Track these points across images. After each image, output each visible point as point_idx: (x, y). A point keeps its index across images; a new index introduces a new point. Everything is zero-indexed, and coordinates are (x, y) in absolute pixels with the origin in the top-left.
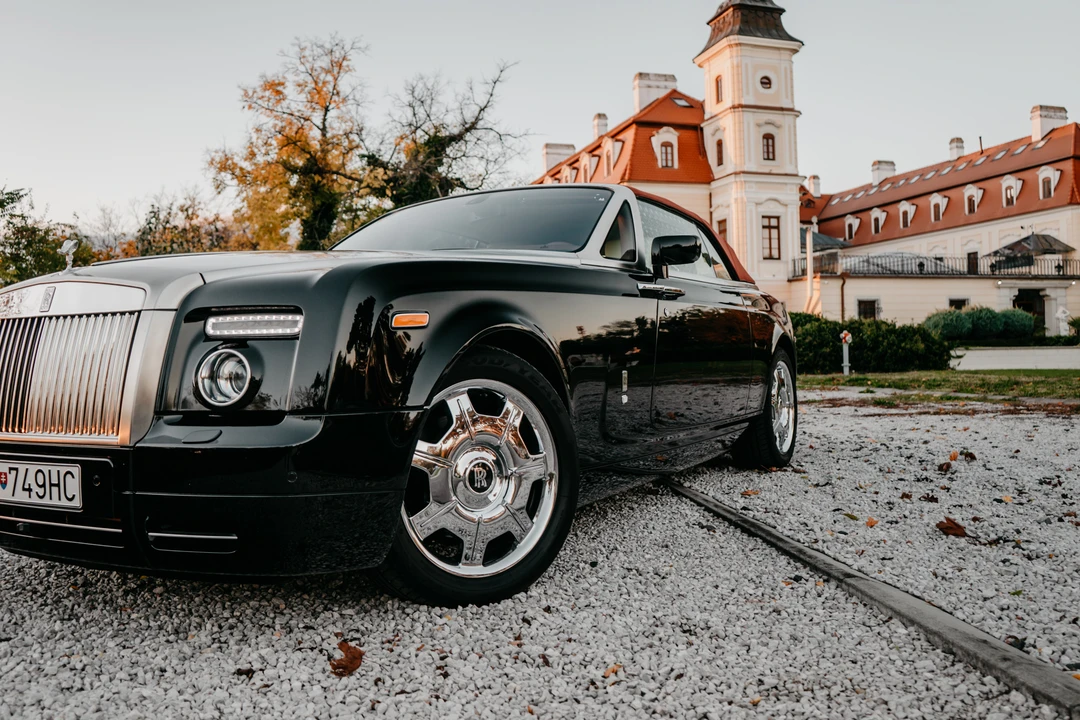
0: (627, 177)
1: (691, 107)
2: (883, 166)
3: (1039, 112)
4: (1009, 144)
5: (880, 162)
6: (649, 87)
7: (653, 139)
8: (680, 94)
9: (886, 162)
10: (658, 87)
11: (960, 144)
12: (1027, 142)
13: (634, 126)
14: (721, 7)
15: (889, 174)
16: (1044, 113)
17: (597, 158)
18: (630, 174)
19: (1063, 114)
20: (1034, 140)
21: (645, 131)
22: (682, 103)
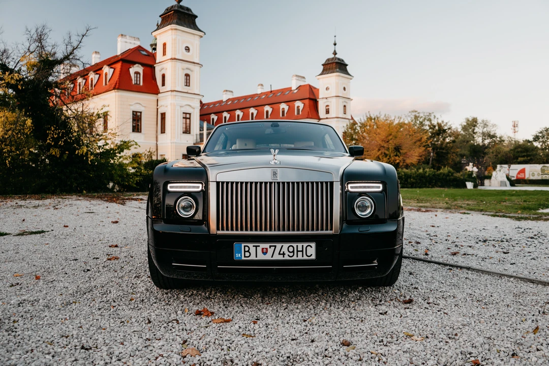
0: (117, 87)
1: (148, 56)
2: (228, 93)
3: (295, 78)
4: (282, 89)
5: (227, 91)
6: (126, 42)
7: (130, 69)
8: (142, 48)
9: (230, 91)
10: (130, 43)
11: (262, 87)
12: (290, 89)
13: (121, 62)
14: (167, 9)
15: (231, 97)
16: (297, 78)
17: (98, 76)
18: (119, 86)
19: (303, 79)
20: (293, 89)
21: (126, 65)
22: (144, 53)
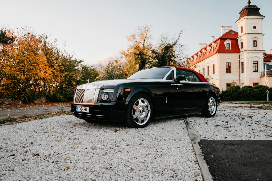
0: (218, 52)
1: (235, 34)
6: (225, 29)
7: (225, 42)
8: (232, 31)
13: (220, 40)
17: (216, 44)
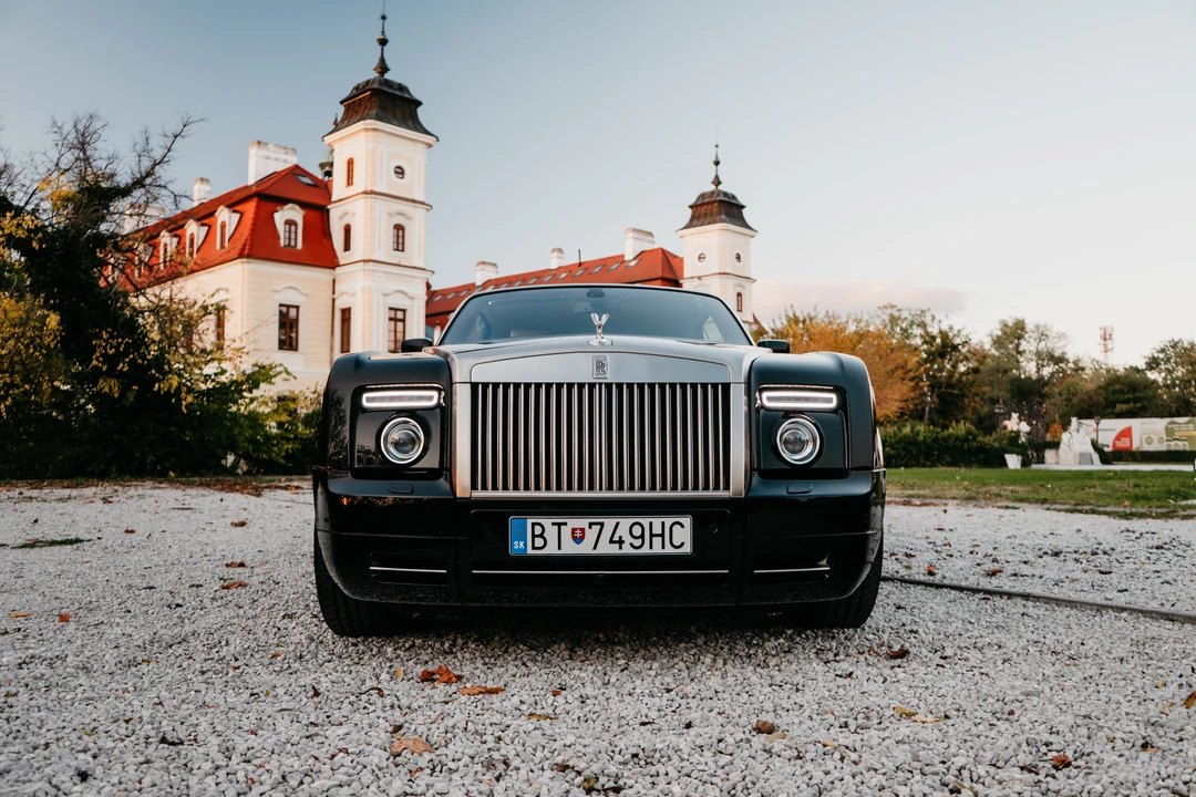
0: (246, 251)
1: (315, 186)
2: (487, 267)
3: (632, 234)
4: (604, 260)
5: (484, 263)
6: (268, 158)
7: (276, 215)
8: (303, 170)
9: (490, 264)
10: (277, 160)
11: (560, 255)
12: (620, 259)
13: (256, 199)
14: (357, 88)
15: (493, 276)
16: (636, 235)
17: (206, 228)
18: (250, 250)
19: (650, 238)
20: (626, 258)
21: (268, 206)
22: (306, 180)
